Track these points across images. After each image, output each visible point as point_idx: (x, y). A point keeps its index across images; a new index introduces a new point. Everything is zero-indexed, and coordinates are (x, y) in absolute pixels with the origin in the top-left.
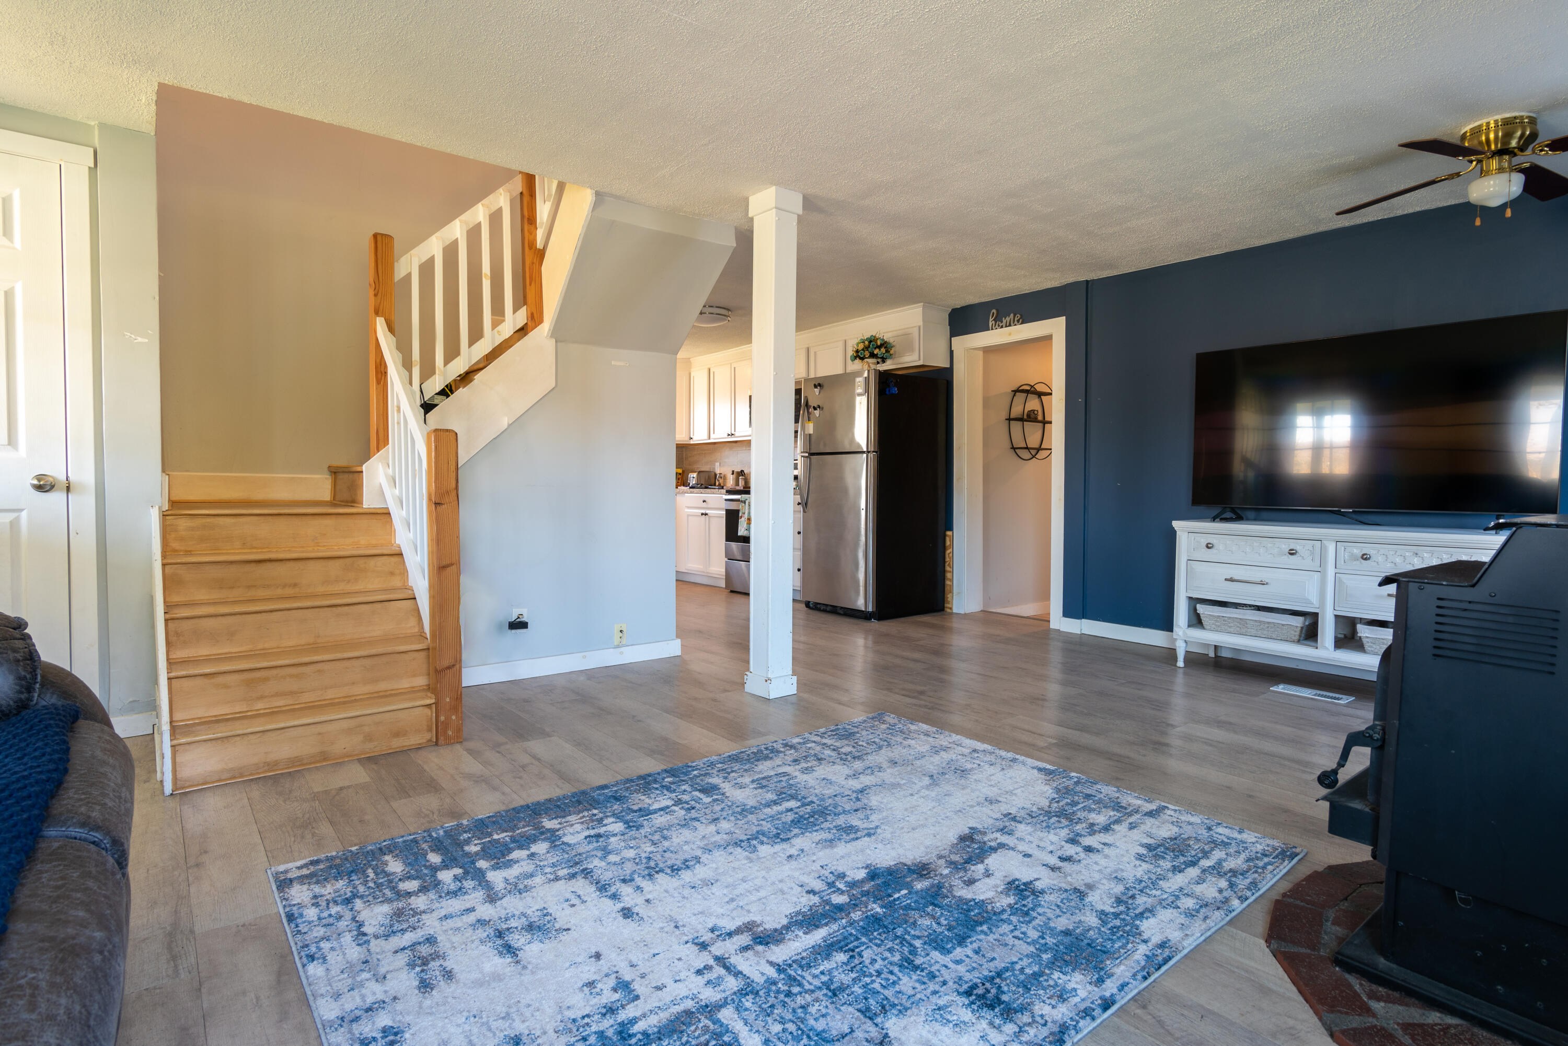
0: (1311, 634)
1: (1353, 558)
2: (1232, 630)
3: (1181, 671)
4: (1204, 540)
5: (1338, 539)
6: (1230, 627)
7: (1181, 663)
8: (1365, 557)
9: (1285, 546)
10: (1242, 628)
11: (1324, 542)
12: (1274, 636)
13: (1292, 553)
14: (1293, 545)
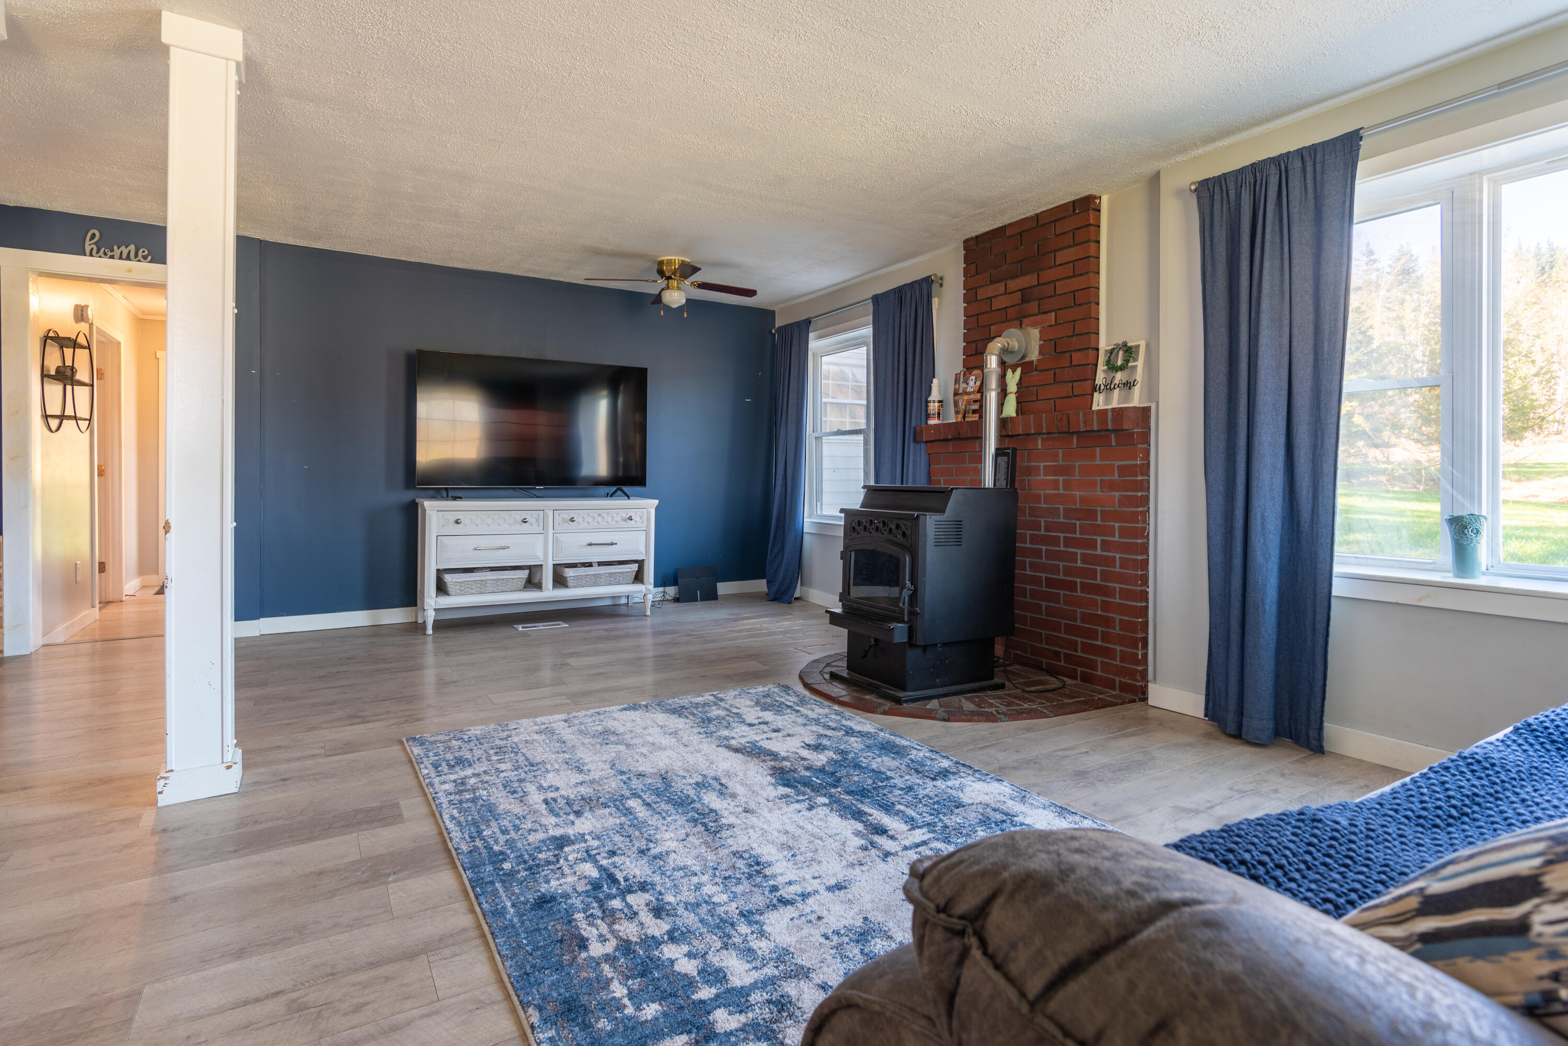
0: (532, 583)
1: (564, 521)
2: (473, 591)
3: (431, 638)
4: (452, 517)
5: (555, 508)
6: (472, 589)
7: (430, 631)
8: (572, 520)
9: (519, 516)
10: (482, 588)
11: (546, 511)
12: (506, 589)
13: (524, 521)
14: (524, 515)
